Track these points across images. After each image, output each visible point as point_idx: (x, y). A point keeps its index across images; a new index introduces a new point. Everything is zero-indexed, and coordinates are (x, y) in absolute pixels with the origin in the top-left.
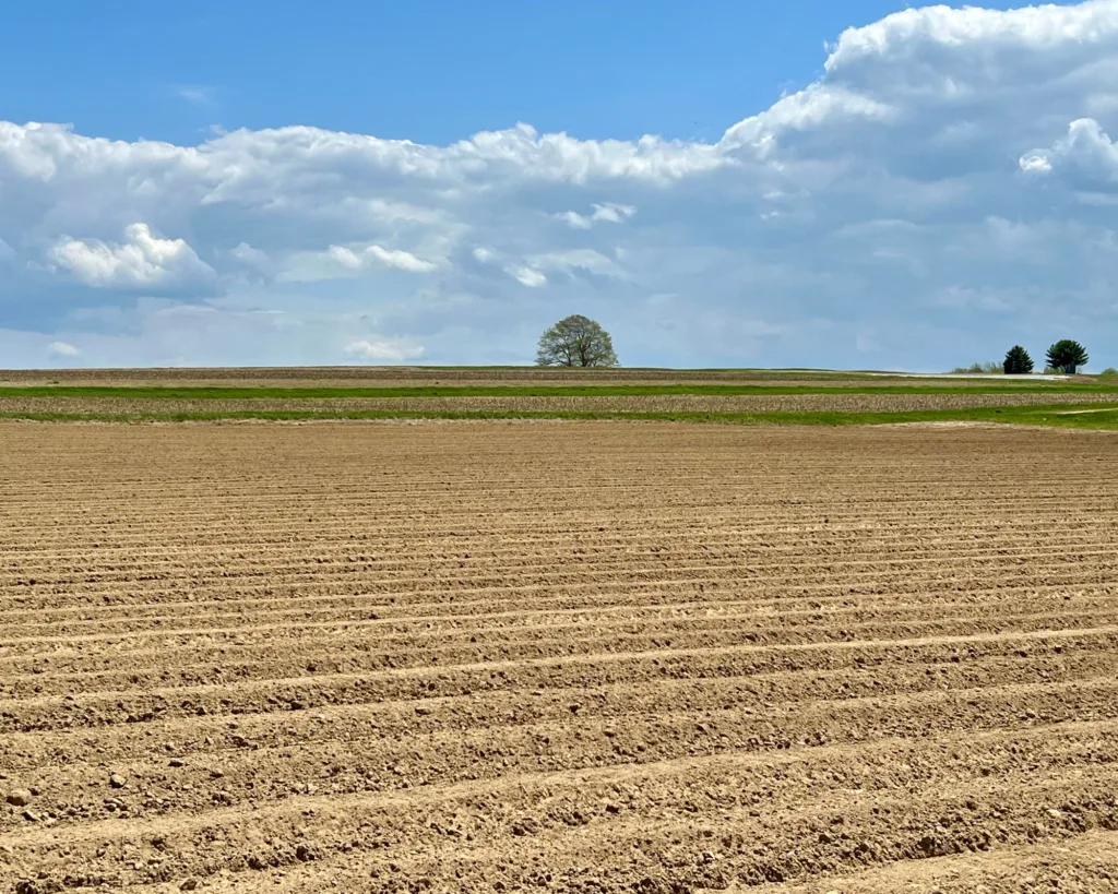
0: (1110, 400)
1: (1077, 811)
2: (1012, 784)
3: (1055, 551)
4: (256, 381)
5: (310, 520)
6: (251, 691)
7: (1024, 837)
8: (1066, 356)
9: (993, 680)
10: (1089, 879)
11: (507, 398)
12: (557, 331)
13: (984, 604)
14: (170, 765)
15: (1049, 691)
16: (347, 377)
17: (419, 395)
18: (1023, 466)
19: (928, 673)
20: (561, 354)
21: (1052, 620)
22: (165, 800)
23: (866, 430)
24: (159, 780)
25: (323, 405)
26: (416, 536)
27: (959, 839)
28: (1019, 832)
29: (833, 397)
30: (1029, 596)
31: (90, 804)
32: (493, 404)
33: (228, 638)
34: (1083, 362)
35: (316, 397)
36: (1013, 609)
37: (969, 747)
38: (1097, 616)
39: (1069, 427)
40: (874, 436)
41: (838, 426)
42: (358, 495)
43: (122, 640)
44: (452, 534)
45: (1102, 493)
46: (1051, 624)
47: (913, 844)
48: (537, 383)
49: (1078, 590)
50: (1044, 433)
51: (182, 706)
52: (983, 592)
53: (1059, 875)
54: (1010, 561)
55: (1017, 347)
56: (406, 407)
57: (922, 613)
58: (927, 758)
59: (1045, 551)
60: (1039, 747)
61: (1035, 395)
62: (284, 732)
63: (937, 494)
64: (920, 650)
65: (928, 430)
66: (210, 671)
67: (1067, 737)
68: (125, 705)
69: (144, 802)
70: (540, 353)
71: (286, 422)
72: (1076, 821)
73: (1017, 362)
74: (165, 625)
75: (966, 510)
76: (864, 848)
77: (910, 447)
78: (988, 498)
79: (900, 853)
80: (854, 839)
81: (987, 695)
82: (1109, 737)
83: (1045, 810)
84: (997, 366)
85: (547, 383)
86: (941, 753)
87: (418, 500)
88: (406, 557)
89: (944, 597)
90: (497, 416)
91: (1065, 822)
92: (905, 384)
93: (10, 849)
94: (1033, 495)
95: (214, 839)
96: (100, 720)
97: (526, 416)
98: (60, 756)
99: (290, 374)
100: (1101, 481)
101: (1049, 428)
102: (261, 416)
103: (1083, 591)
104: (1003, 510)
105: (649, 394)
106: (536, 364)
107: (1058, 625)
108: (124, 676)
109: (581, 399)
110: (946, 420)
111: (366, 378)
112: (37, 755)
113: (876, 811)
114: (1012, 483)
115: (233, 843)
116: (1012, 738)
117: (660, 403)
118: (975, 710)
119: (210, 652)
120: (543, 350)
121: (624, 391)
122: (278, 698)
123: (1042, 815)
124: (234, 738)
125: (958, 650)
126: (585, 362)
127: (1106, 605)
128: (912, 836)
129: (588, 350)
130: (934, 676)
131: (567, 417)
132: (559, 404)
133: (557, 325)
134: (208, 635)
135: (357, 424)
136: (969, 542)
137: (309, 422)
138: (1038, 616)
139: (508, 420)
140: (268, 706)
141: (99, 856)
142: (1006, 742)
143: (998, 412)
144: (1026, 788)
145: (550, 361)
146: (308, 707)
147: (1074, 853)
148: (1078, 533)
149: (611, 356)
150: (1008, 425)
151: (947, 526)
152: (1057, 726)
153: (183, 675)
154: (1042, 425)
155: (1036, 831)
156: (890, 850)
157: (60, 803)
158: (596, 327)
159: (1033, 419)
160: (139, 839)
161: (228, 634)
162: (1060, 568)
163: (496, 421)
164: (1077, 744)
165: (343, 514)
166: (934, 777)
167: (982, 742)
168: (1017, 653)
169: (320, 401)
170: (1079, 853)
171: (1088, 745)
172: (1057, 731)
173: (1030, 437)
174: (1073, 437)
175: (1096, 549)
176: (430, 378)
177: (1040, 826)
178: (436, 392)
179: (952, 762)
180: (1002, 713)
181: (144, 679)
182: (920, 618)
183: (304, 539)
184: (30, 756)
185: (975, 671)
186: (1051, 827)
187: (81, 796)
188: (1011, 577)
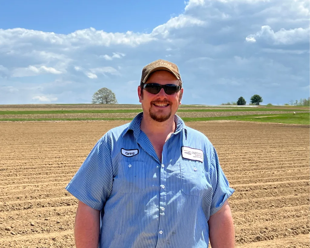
0: (270, 113)
1: (295, 229)
2: (275, 223)
3: (265, 160)
4: (5, 109)
5: (40, 152)
6: (54, 201)
7: (282, 236)
8: (256, 100)
9: (259, 196)
10: (303, 246)
11: (85, 114)
12: (98, 93)
13: (250, 175)
14: (45, 220)
15: (277, 199)
16: (34, 108)
17: (57, 113)
18: (248, 134)
19: (241, 194)
20: (100, 100)
21: (271, 179)
22: (47, 229)
23: (197, 123)
24: (43, 224)
25: (28, 117)
26: (74, 157)
27: (266, 237)
28: (281, 235)
29: (186, 113)
30: (262, 173)
31: (28, 230)
32: (80, 116)
33: (36, 186)
34: (261, 101)
35: (25, 114)
36: (258, 176)
37: (260, 214)
38: (283, 178)
39: (259, 122)
40: (201, 125)
41: (188, 122)
42: (51, 144)
43: (7, 187)
44: (85, 156)
45: (274, 142)
46: (270, 180)
47: (254, 238)
48: (93, 109)
49: (275, 171)
50: (251, 123)
51: (38, 205)
52: (248, 171)
53: (295, 245)
54: (253, 163)
55: (241, 97)
56: (54, 117)
57: (233, 178)
58: (249, 217)
59: (262, 159)
60: (279, 214)
61: (247, 112)
62: (70, 212)
63: (225, 143)
64: (236, 188)
65: (216, 123)
66: (39, 196)
67: (286, 211)
68: (21, 205)
69: (42, 230)
70: (93, 100)
71: (18, 122)
72: (296, 232)
73: (241, 102)
74: (16, 183)
75: (235, 148)
76: (242, 239)
77: (212, 128)
78: (241, 144)
79: (251, 240)
80: (238, 237)
81: (260, 200)
82: (297, 211)
83: (287, 229)
84: (235, 103)
85: (97, 109)
86: (253, 215)
87: (69, 146)
88: (75, 163)
89: (237, 173)
90: (83, 120)
91: (293, 232)
92: (207, 109)
93: (17, 241)
94: (254, 143)
95: (67, 238)
96: (17, 209)
97: (93, 119)
98: (12, 218)
99: (15, 107)
100: (273, 138)
101: (253, 122)
102: (10, 120)
103: (277, 171)
104: (246, 147)
105: (129, 112)
106: (92, 103)
107: (272, 181)
108: (15, 197)
109: (108, 114)
110: (222, 120)
111: (39, 108)
112: (6, 218)
113: (242, 230)
114: (246, 139)
115: (73, 239)
116: (271, 211)
117: (133, 115)
118: (257, 204)
119: (35, 190)
120: (94, 98)
121: (121, 111)
122: (63, 202)
123: (286, 231)
124: (57, 213)
125: (247, 188)
126: (107, 102)
127: (284, 175)
128: (253, 236)
129: (108, 99)
130: (243, 195)
131: (105, 120)
132: (101, 116)
133: (98, 91)
134: (31, 186)
135: (40, 122)
136: (239, 157)
137: (25, 122)
138: (266, 178)
139: (87, 121)
140: (61, 205)
141: (39, 243)
142: (270, 212)
143: (237, 117)
144: (280, 224)
145: (96, 102)
146: (72, 205)
147: (298, 240)
148: (270, 154)
149: (115, 100)
150: (240, 121)
151: (231, 152)
152: (281, 208)
153: (31, 197)
154: (251, 121)
155: (286, 235)
156: (249, 240)
157: (20, 230)
158: (110, 91)
159: (248, 119)
160: (49, 238)
161: (36, 185)
162: (268, 165)
163: (83, 121)
164: (289, 213)
165: (49, 150)
166: (253, 222)
167: (264, 212)
168: (264, 189)
169: (26, 115)
170: (299, 240)
171: (292, 213)
172: (283, 209)
173: (248, 125)
174: (261, 125)
175: (276, 159)
176: (59, 107)
177: (286, 233)
178: (62, 112)
179: (256, 218)
180: (265, 205)
181: (21, 198)
182: (232, 179)
183: (42, 158)
184: (4, 218)
185: (254, 194)
186: (289, 234)
187: (24, 228)
188: (254, 167)
